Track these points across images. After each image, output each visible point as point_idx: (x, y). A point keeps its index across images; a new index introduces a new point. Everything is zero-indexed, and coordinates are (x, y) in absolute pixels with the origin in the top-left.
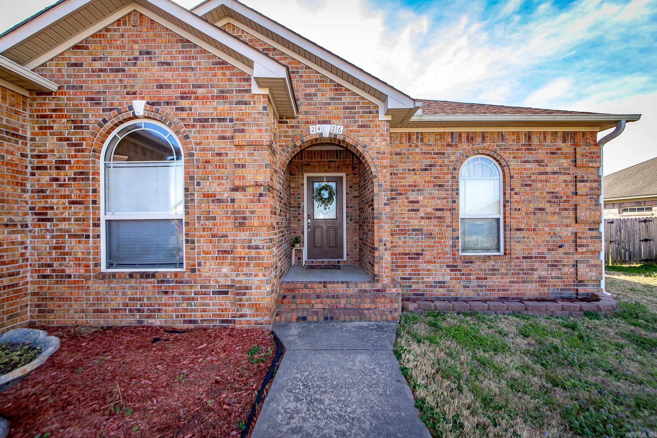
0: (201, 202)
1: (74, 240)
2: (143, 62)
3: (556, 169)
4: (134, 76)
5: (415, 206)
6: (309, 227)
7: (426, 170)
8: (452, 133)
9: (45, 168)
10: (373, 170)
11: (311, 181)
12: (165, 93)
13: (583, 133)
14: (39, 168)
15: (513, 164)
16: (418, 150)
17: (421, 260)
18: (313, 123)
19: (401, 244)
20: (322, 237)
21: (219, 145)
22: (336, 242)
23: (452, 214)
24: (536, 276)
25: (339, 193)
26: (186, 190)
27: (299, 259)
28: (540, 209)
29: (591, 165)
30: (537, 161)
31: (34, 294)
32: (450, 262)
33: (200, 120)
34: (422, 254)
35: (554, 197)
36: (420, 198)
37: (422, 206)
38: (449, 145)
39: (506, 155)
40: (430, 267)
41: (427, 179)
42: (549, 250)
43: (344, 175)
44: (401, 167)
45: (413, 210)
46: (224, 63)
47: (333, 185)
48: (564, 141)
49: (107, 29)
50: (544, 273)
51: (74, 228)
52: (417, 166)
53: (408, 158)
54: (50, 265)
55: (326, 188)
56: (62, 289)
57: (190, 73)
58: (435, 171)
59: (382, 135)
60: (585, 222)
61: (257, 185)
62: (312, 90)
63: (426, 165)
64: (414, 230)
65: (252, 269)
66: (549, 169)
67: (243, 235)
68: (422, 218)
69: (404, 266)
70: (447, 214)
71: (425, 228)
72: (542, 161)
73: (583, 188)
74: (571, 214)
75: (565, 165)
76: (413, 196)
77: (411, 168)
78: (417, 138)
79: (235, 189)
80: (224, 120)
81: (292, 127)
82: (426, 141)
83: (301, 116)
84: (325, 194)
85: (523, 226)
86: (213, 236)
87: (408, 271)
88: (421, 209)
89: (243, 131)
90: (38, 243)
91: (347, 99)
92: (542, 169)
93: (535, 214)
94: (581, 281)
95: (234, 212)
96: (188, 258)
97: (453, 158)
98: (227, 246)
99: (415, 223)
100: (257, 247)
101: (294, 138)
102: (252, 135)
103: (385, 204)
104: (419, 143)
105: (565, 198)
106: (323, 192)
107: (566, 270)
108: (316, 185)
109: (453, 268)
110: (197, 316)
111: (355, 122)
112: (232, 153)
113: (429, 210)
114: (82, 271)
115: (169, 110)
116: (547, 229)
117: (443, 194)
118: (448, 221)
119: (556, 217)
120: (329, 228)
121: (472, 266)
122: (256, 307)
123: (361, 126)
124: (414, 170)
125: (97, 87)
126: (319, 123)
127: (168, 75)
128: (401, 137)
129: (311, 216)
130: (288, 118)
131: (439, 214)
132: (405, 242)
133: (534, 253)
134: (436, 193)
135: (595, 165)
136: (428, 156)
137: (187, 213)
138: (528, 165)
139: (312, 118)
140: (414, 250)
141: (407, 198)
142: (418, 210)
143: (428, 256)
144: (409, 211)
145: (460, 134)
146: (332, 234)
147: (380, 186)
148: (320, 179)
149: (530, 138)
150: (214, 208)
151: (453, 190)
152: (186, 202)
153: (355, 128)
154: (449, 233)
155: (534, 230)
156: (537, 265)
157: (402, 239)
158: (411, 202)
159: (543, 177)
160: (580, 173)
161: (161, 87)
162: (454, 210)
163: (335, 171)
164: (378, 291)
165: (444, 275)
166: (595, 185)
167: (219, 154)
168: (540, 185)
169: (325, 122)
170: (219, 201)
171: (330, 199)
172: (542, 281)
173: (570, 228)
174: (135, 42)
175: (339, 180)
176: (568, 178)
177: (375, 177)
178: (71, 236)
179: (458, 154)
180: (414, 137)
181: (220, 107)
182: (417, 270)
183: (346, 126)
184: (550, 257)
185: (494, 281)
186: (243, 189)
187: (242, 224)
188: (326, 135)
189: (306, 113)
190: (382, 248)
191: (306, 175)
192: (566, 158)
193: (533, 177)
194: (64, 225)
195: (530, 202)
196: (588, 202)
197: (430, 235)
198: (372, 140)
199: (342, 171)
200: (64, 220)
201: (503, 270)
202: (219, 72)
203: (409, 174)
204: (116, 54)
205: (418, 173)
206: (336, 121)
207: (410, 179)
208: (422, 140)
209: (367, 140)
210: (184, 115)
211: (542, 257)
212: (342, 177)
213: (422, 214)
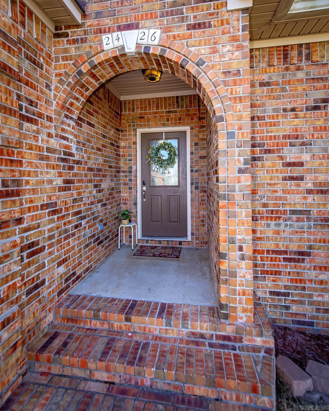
5: (297, 171)
7: (316, 108)
10: (217, 105)
16: (300, 75)
17: (307, 264)
18: (110, 30)
19: (270, 234)
27: (131, 237)
34: (309, 254)
36: (306, 157)
37: (309, 171)
41: (319, 123)
43: (187, 129)
44: (270, 106)
45: (292, 178)
47: (174, 143)
52: (299, 103)
53: (283, 90)
59: (235, 39)
63: (315, 101)
64: (293, 212)
68: (309, 192)
69: (276, 273)
71: (314, 210)
76: (291, 154)
77: (289, 107)
78: (300, 54)
81: (75, 41)
82: (315, 58)
83: (88, 22)
87: (284, 281)
88: (308, 177)
99: (296, 201)
101: (78, 59)
103: (240, 171)
104: (303, 64)
111: (182, 20)
113: (323, 178)
120: (169, 197)
123: (194, 27)
124: (293, 110)
126: (120, 29)
128: (271, 54)
130: (69, 27)
132: (278, 232)
136: (320, 84)
139: (107, 22)
140: (294, 247)
141: (281, 158)
142: (301, 178)
144: (284, 179)
146: (173, 205)
147: (231, 135)
148: (158, 136)
153: (183, 31)
157: (272, 226)
158: (289, 164)
163: (176, 125)
169: (129, 27)
175: (181, 136)
177: (221, 119)
180: (295, 53)
183: (166, 30)
188: (131, 48)
189: (98, 15)
190: (235, 255)
191: (140, 131)
197: (324, 221)
198: (215, 51)
199: (184, 124)
203: (285, 117)
205: (301, 114)
206: (148, 23)
207: (287, 125)
208: (308, 57)
209: (204, 50)
212: (185, 132)
213: (310, 186)
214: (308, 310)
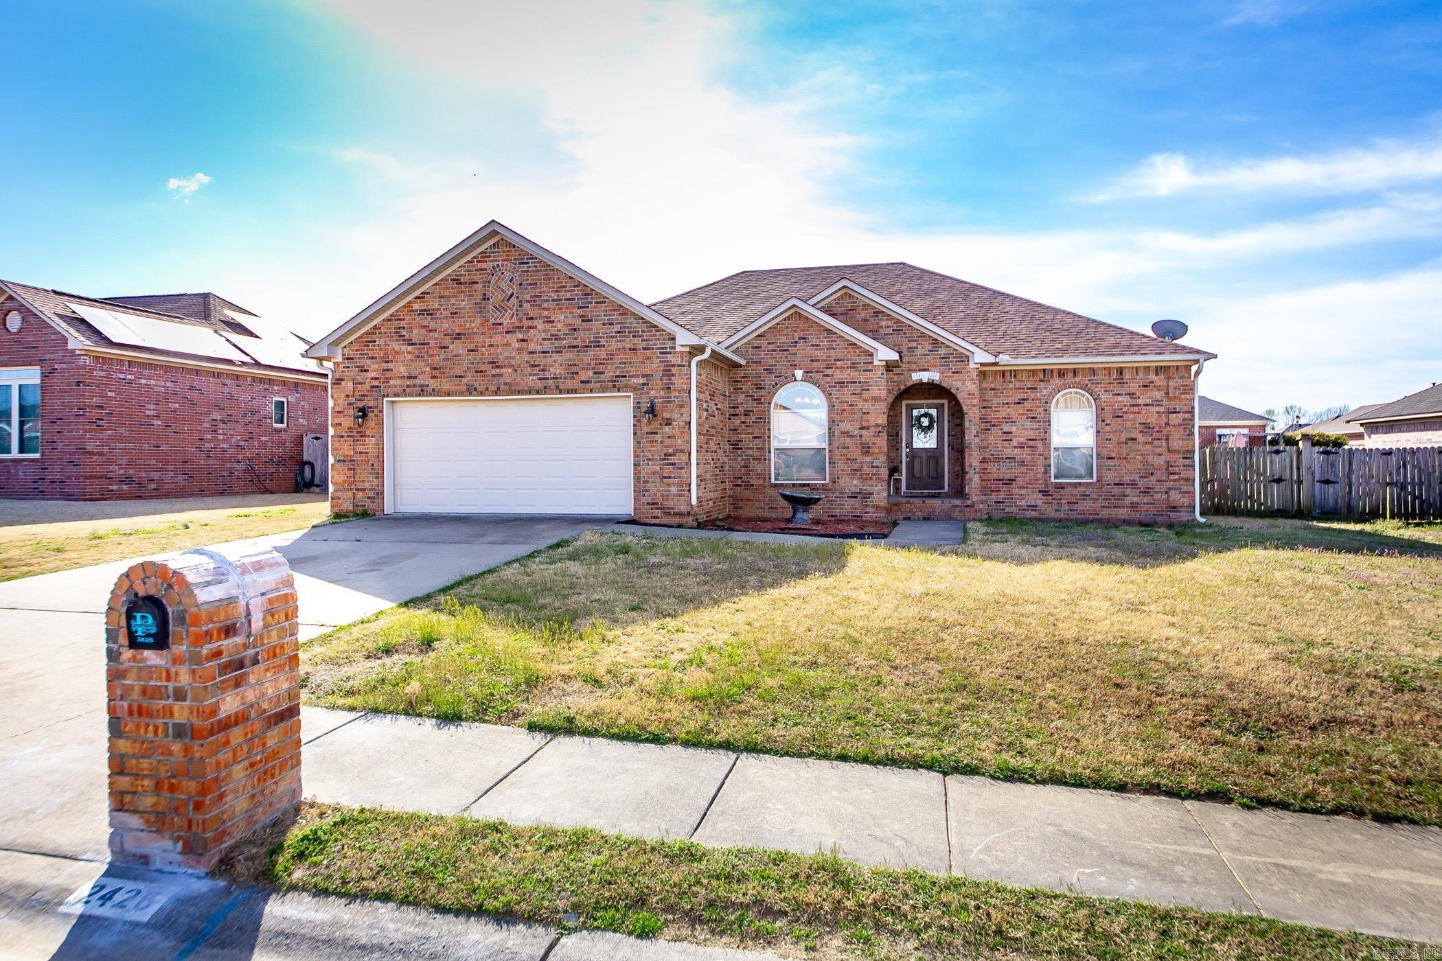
0: (839, 437)
1: (756, 462)
2: (801, 344)
3: (1148, 401)
4: (795, 354)
5: (1009, 437)
6: (907, 456)
7: (1019, 403)
8: (1044, 370)
9: (737, 415)
10: (964, 408)
11: (910, 408)
12: (815, 365)
13: (1177, 367)
14: (734, 415)
15: (1104, 397)
16: (1011, 386)
17: (1013, 486)
18: (915, 371)
20: (921, 469)
21: (851, 399)
22: (937, 471)
23: (1044, 444)
24: (1127, 501)
25: (940, 420)
26: (830, 429)
27: (897, 489)
28: (1132, 439)
29: (1183, 396)
30: (1129, 394)
31: (730, 496)
32: (1042, 487)
33: (839, 383)
34: (1015, 480)
35: (1146, 428)
36: (1013, 429)
37: (1015, 436)
38: (1041, 381)
39: (1098, 389)
40: (1023, 491)
41: (1021, 412)
42: (1141, 477)
43: (946, 402)
44: (995, 401)
45: (1006, 440)
46: (855, 344)
47: (933, 412)
48: (1157, 374)
49: (777, 324)
50: (1135, 499)
51: (756, 454)
52: (1010, 400)
53: (1002, 393)
54: (741, 478)
55: (925, 415)
56: (747, 493)
57: (833, 351)
58: (1027, 405)
59: (972, 380)
60: (1178, 452)
61: (877, 425)
62: (914, 344)
63: (1019, 400)
64: (1007, 458)
65: (873, 482)
66: (1141, 401)
67: (868, 459)
68: (1015, 447)
69: (997, 491)
70: (1039, 444)
71: (1018, 457)
72: (1133, 394)
73: (1175, 419)
74: (1164, 444)
75: (1158, 397)
76: (1006, 428)
78: (1011, 374)
79: (862, 428)
80: (855, 382)
81: (898, 375)
82: (1019, 377)
83: (904, 366)
84: (925, 422)
85: (1113, 455)
86: (848, 459)
87: (1002, 495)
88: (1014, 439)
89: (868, 390)
90: (733, 464)
91: (942, 351)
92: (1134, 401)
93: (1126, 443)
94: (1174, 507)
95: (862, 444)
96: (830, 474)
97: (1045, 392)
98: (856, 466)
99: (1009, 452)
100: (877, 467)
101: (898, 383)
102: (875, 392)
103: (977, 436)
104: (1013, 380)
105: (1157, 429)
106: (923, 419)
107: (1157, 496)
108: (915, 413)
109: (1045, 493)
110: (837, 512)
111: (950, 369)
112: (860, 405)
113: (1023, 440)
114: (761, 482)
115: (819, 376)
116: (1139, 457)
117: (1036, 425)
118: (1040, 449)
119: (1148, 447)
120: (929, 457)
121: (1063, 492)
122: (877, 507)
123: (955, 373)
124: (1007, 404)
125: (772, 362)
126: (920, 370)
127: (818, 353)
128: (996, 374)
129: (910, 444)
131: (1031, 443)
132: (997, 469)
133: (1126, 479)
134: (1029, 424)
135: (1188, 397)
136: (1021, 391)
137: (830, 444)
138: (1120, 398)
139: (914, 366)
140: (1007, 477)
141: (1001, 429)
142: (1011, 440)
143: (1020, 481)
144: (1003, 441)
145: (1052, 371)
146: (932, 464)
147: (971, 421)
148: (920, 407)
149: (1121, 373)
150: (848, 440)
151: (1045, 422)
152: (829, 437)
153: (950, 374)
154: (1041, 461)
155: (1126, 458)
156: (1128, 491)
157: (994, 466)
158: (1005, 433)
159: (1136, 409)
160: (1173, 405)
161: (812, 361)
162: (1046, 441)
163: (936, 398)
164: (968, 506)
165: (1037, 499)
166: (1188, 416)
167: (851, 405)
168: (1132, 416)
169: (924, 370)
170: (852, 436)
171: (930, 427)
172: (1133, 506)
173: (1162, 457)
174: (796, 331)
175: (939, 408)
176: (1162, 409)
177: (966, 414)
178: (754, 459)
179: (1050, 388)
180: (1008, 374)
181: (852, 374)
182: (1010, 495)
183: (941, 373)
184: (1141, 483)
185: (1086, 506)
186: (868, 428)
187: (867, 452)
188: (925, 380)
189: (909, 362)
190: (972, 472)
191: (905, 402)
192: (1159, 390)
193: (1125, 409)
194: (749, 452)
195: (1122, 432)
196: (1182, 432)
197: (1022, 463)
198: (963, 384)
199: (942, 398)
200: (750, 448)
201: (1094, 496)
202: (852, 350)
203: (1003, 407)
204: (784, 339)
205: (1012, 406)
206: (933, 369)
207: (1004, 412)
208: (1015, 377)
209: (959, 383)
210: (828, 379)
211: (1133, 485)
212: (943, 404)
213: (1016, 444)
214: (1014, 509)
